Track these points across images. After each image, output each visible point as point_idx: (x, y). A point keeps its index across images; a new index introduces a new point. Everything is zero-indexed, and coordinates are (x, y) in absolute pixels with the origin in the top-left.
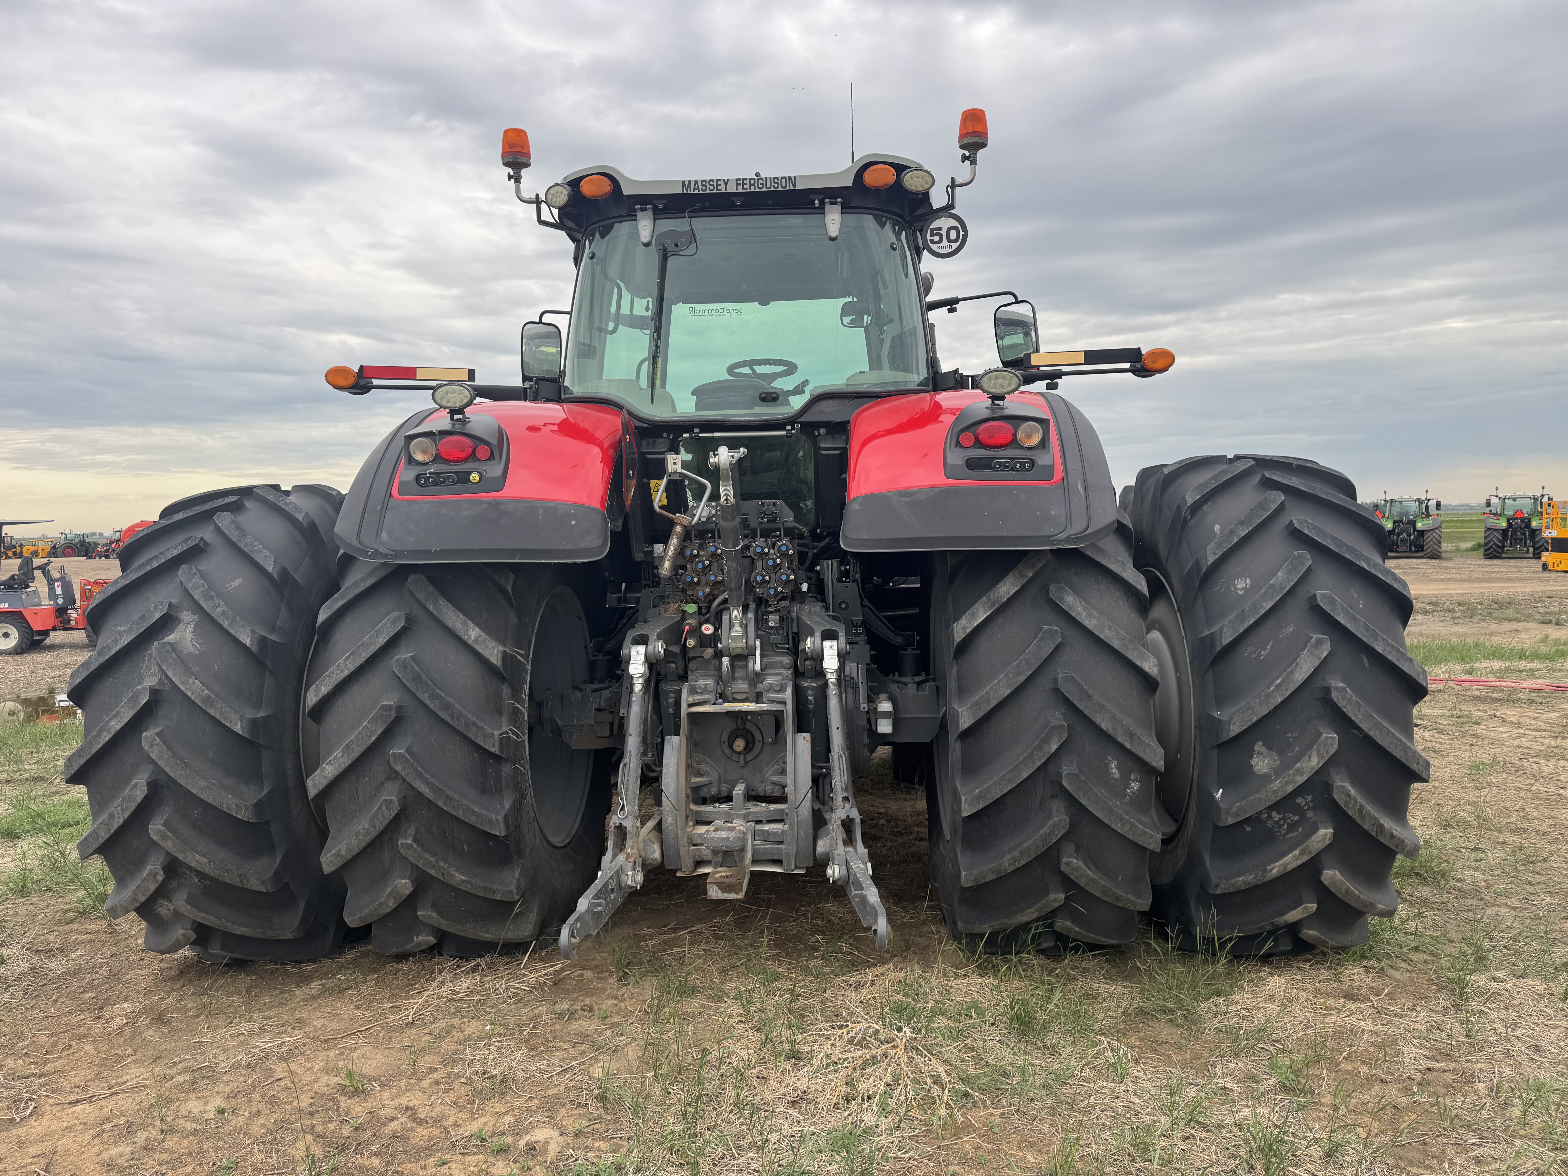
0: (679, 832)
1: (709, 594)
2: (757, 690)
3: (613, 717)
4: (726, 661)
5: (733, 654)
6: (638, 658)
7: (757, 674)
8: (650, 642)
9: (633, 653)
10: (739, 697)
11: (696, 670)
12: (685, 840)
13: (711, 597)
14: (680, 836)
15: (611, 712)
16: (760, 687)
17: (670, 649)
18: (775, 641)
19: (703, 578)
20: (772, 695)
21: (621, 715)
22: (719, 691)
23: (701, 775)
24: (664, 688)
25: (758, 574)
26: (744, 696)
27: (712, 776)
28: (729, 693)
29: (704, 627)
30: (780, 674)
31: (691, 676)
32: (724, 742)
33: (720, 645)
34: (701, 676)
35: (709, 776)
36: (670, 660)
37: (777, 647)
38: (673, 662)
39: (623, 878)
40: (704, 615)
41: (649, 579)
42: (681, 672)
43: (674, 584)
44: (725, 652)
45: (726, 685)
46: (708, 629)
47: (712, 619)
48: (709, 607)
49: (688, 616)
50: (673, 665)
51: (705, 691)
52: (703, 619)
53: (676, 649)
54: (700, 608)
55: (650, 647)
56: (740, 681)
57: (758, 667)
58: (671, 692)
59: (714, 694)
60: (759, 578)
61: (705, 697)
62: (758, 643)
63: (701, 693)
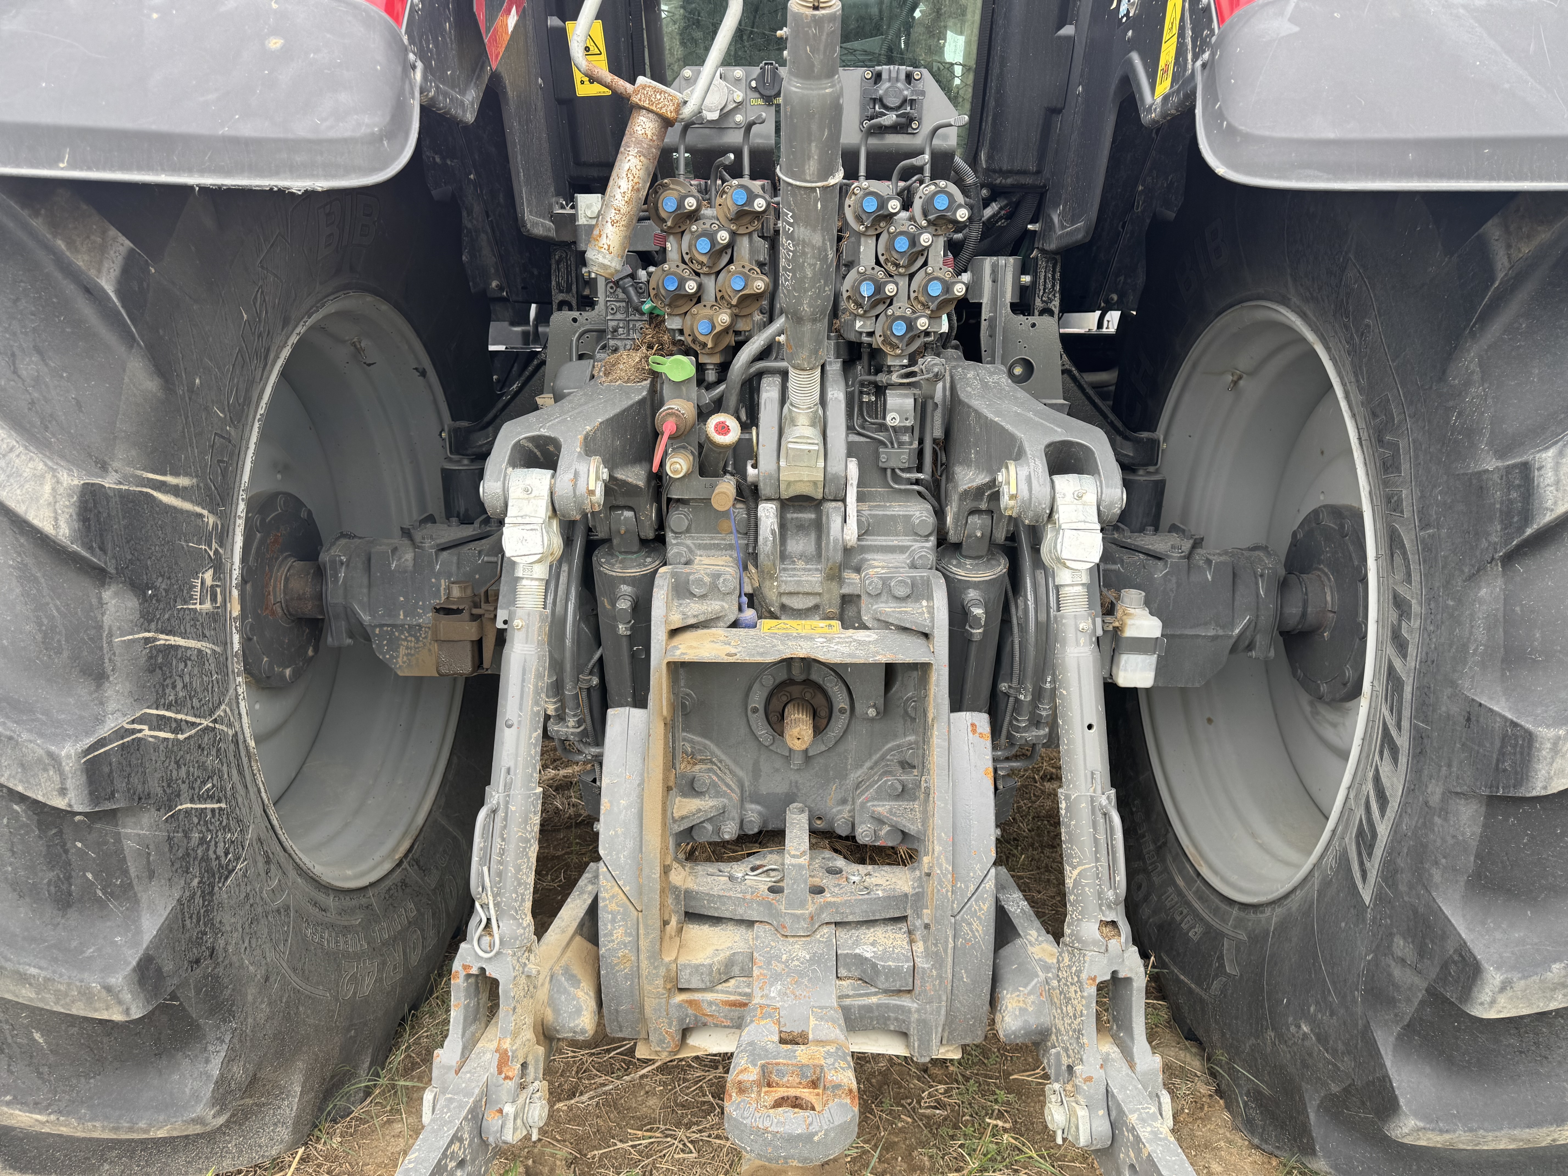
0: (644, 964)
1: (726, 331)
2: (845, 590)
3: (481, 628)
4: (768, 513)
5: (785, 495)
6: (528, 509)
7: (847, 551)
8: (561, 464)
9: (515, 493)
10: (797, 603)
11: (688, 530)
12: (660, 982)
13: (731, 339)
14: (644, 972)
15: (475, 618)
16: (852, 581)
17: (620, 475)
18: (893, 464)
19: (710, 283)
20: (887, 609)
21: (500, 625)
22: (748, 589)
23: (698, 794)
24: (606, 569)
25: (864, 277)
26: (810, 602)
27: (724, 795)
28: (771, 593)
29: (714, 420)
30: (902, 549)
31: (675, 546)
32: (755, 710)
33: (751, 471)
34: (700, 547)
35: (718, 794)
36: (621, 502)
37: (896, 478)
38: (630, 508)
39: (492, 1122)
40: (710, 387)
41: (569, 290)
42: (649, 533)
43: (629, 301)
44: (765, 490)
45: (767, 575)
46: (723, 429)
47: (732, 400)
48: (724, 368)
49: (667, 391)
50: (629, 514)
51: (713, 590)
52: (708, 397)
53: (635, 476)
54: (700, 368)
55: (564, 476)
56: (800, 564)
57: (851, 533)
58: (624, 580)
59: (735, 597)
60: (867, 290)
61: (713, 606)
62: (853, 468)
63: (703, 597)
